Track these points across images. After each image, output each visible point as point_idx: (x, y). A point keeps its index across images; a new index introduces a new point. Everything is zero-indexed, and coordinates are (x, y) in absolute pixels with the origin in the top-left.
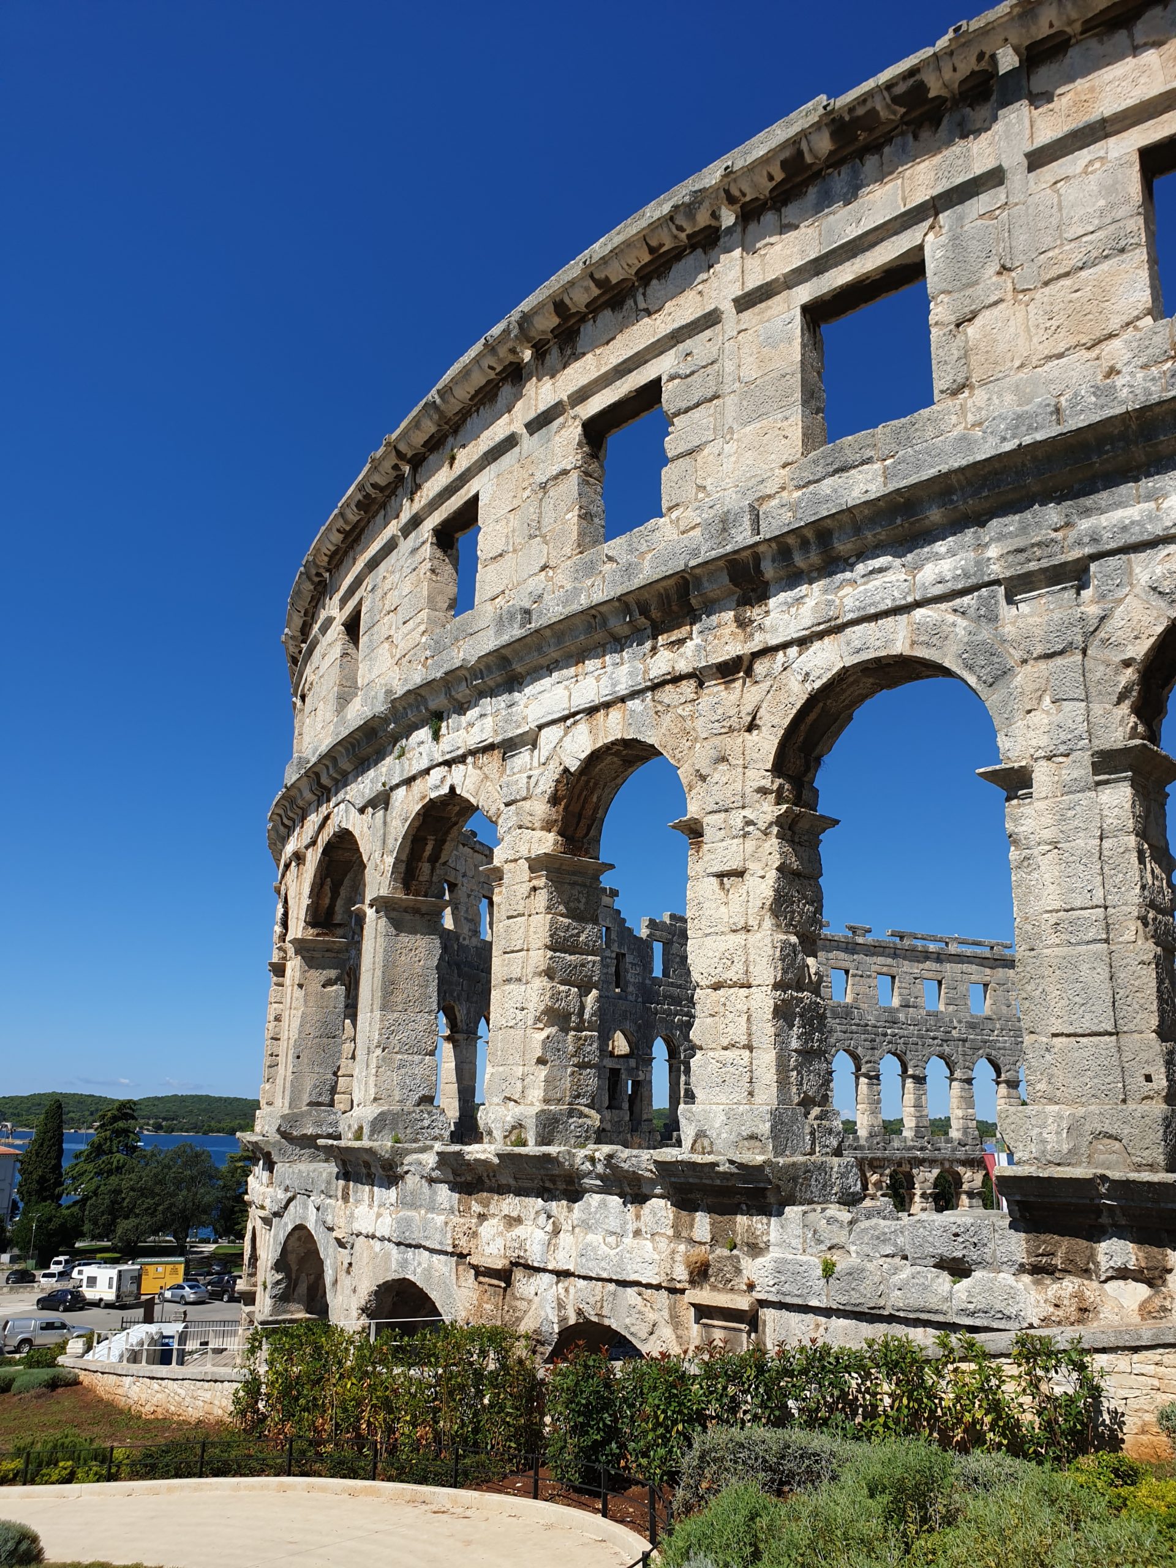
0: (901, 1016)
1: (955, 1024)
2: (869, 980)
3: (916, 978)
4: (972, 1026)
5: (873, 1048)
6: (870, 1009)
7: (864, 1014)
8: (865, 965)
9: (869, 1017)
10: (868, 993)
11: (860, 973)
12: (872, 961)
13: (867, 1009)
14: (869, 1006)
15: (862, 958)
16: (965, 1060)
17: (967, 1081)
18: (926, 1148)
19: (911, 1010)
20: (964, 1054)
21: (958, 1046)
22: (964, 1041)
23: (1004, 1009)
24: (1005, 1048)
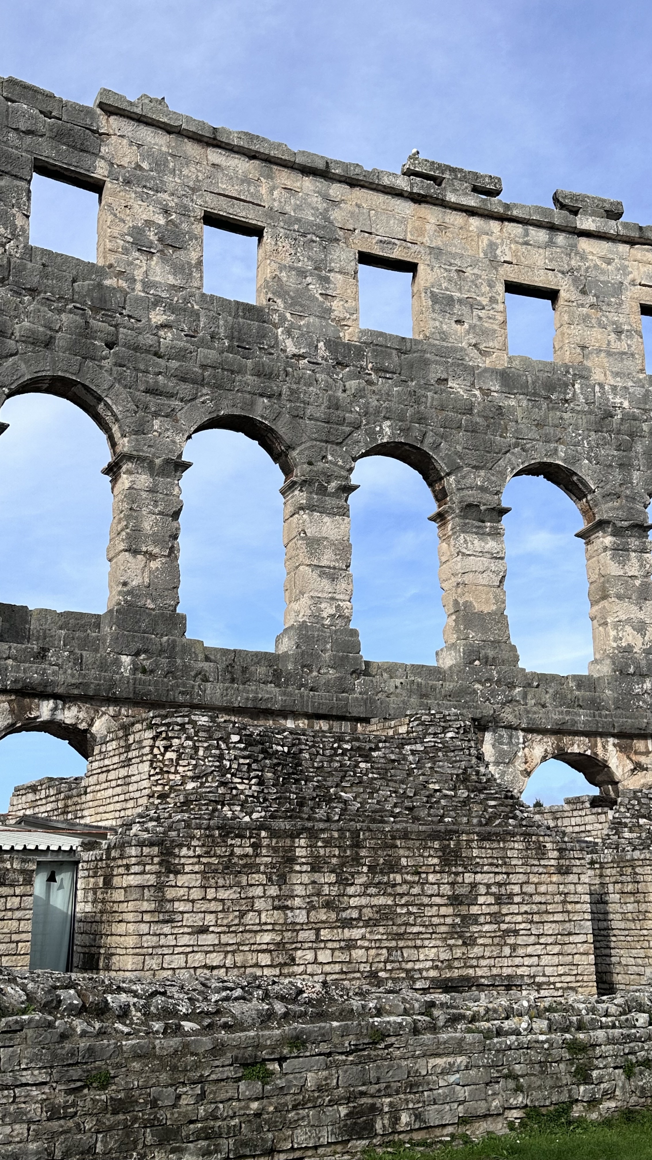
2: (613, 316)
5: (625, 466)
6: (619, 382)
7: (603, 393)
8: (605, 283)
9: (618, 400)
10: (613, 345)
11: (593, 300)
12: (626, 274)
13: (612, 382)
14: (617, 374)
15: (596, 266)
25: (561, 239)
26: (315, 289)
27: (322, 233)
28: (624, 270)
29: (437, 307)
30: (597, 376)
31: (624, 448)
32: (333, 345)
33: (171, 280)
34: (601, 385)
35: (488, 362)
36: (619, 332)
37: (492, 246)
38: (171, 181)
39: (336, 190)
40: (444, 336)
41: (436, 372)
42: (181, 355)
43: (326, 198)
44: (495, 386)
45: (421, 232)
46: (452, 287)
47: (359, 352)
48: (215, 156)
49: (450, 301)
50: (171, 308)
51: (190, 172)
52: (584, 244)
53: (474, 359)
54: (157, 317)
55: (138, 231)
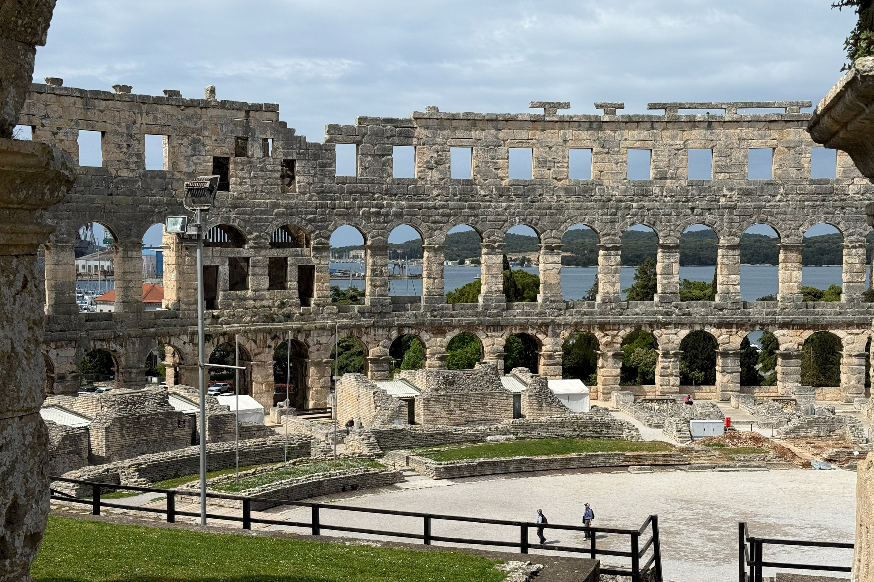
0: (656, 189)
1: (725, 192)
2: (615, 156)
3: (678, 150)
4: (746, 192)
5: (613, 222)
6: (615, 185)
7: (608, 190)
8: (613, 142)
9: (614, 193)
10: (614, 169)
11: (606, 150)
12: (622, 137)
13: (612, 185)
14: (615, 182)
15: (610, 135)
16: (732, 228)
17: (732, 247)
18: (673, 313)
19: (668, 181)
20: (731, 221)
21: (723, 214)
22: (731, 208)
23: (793, 173)
24: (785, 213)
25: (594, 126)
26: (492, 167)
27: (494, 144)
28: (622, 135)
29: (540, 165)
30: (606, 182)
32: (499, 188)
33: (440, 177)
34: (607, 187)
35: (560, 184)
37: (564, 134)
39: (500, 125)
40: (543, 176)
41: (539, 191)
42: (443, 207)
43: (496, 128)
44: (562, 194)
45: (534, 134)
46: (547, 155)
47: (509, 190)
48: (454, 123)
49: (545, 161)
50: (440, 188)
51: (445, 133)
52: (604, 127)
53: (555, 183)
54: (435, 192)
55: (428, 162)
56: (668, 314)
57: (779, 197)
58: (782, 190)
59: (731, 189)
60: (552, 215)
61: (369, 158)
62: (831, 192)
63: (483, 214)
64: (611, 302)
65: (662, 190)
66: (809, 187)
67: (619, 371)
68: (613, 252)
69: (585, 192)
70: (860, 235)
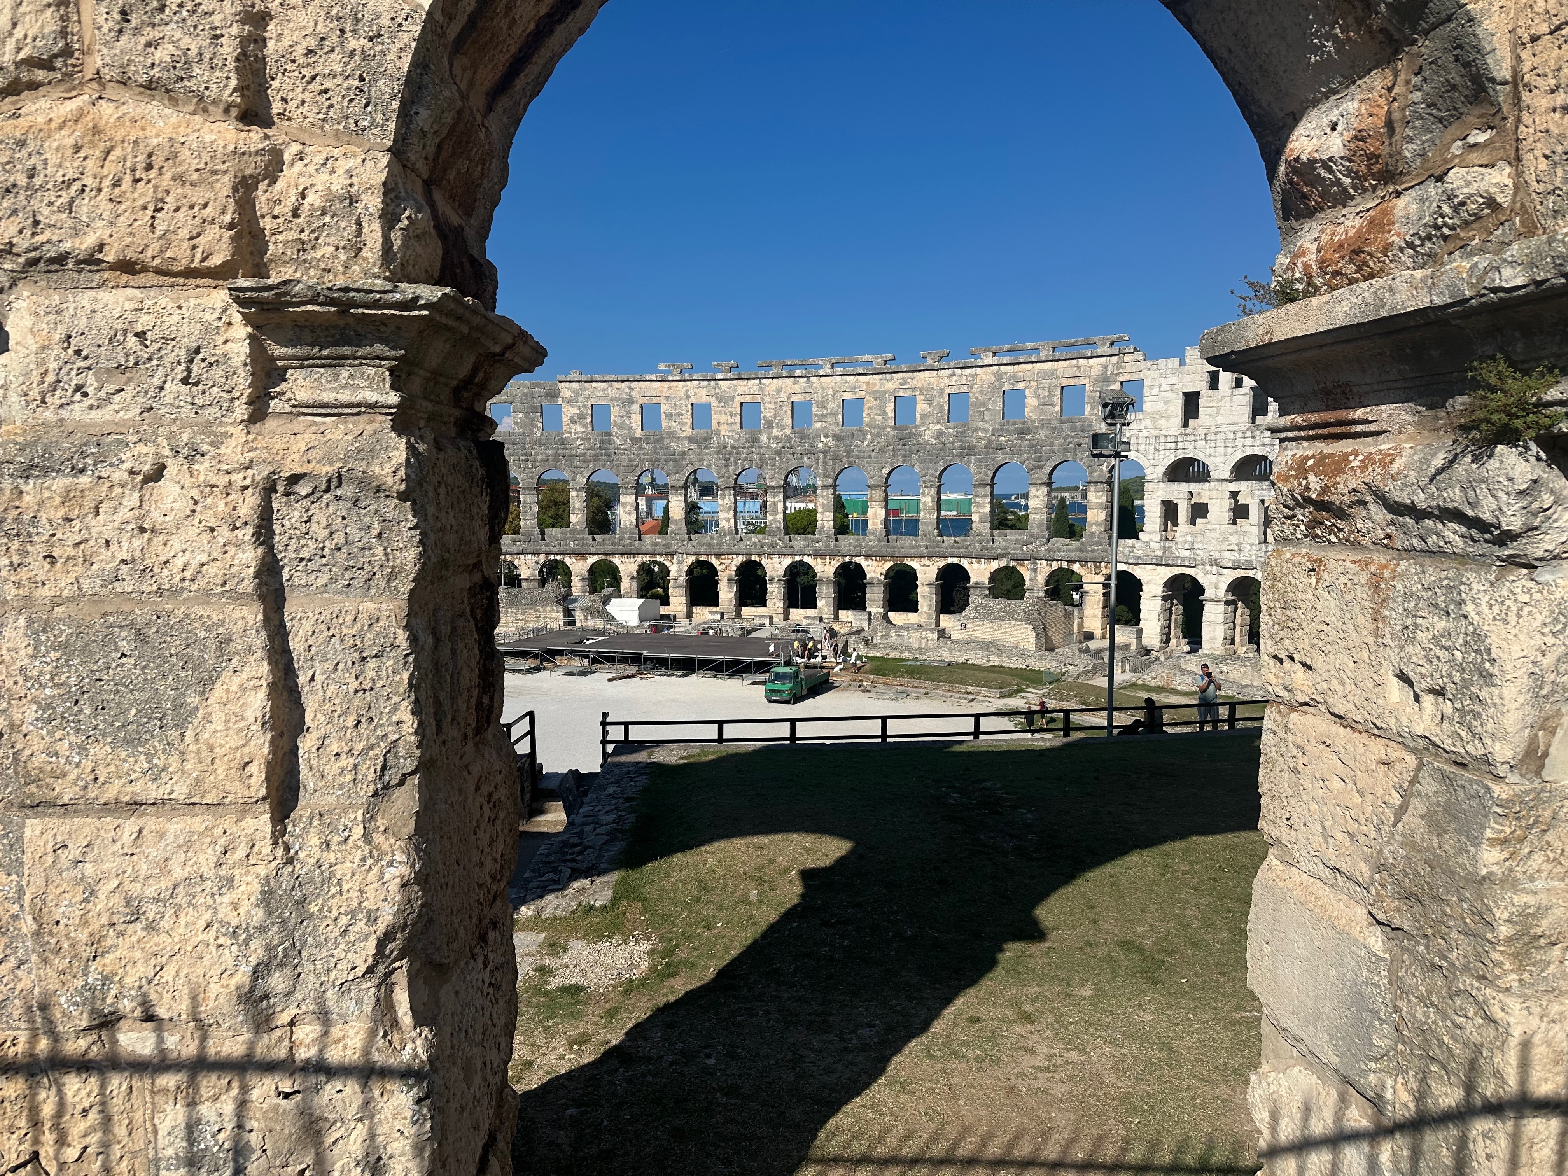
0: (764, 437)
1: (822, 438)
2: (730, 409)
3: (783, 402)
4: (839, 439)
5: (727, 466)
6: (730, 434)
7: (724, 439)
8: (727, 396)
9: (729, 440)
10: (729, 420)
11: (722, 404)
12: (735, 392)
13: (728, 434)
14: (729, 431)
15: (724, 390)
16: (825, 470)
17: (825, 487)
18: (777, 545)
19: (775, 430)
20: (825, 464)
21: (818, 459)
22: (825, 452)
23: (879, 420)
24: (870, 457)
25: (712, 383)
26: (627, 421)
27: (628, 401)
28: (735, 390)
29: (667, 418)
30: (723, 433)
31: (727, 460)
32: (632, 439)
33: (582, 430)
34: (724, 436)
35: (685, 434)
36: (731, 415)
37: (687, 391)
38: (581, 398)
39: (633, 384)
40: (669, 428)
41: (667, 441)
42: (583, 454)
43: (629, 388)
44: (686, 442)
45: (662, 392)
46: (672, 409)
47: (640, 439)
48: (594, 384)
49: (671, 415)
50: (583, 439)
51: (587, 393)
52: (721, 383)
53: (680, 434)
54: (579, 443)
55: (572, 417)
56: (772, 545)
57: (866, 443)
58: (869, 436)
59: (826, 436)
60: (675, 460)
61: (521, 415)
62: (911, 436)
63: (617, 460)
64: (725, 535)
65: (769, 438)
66: (892, 433)
67: (733, 594)
68: (727, 492)
69: (705, 440)
70: (932, 475)
